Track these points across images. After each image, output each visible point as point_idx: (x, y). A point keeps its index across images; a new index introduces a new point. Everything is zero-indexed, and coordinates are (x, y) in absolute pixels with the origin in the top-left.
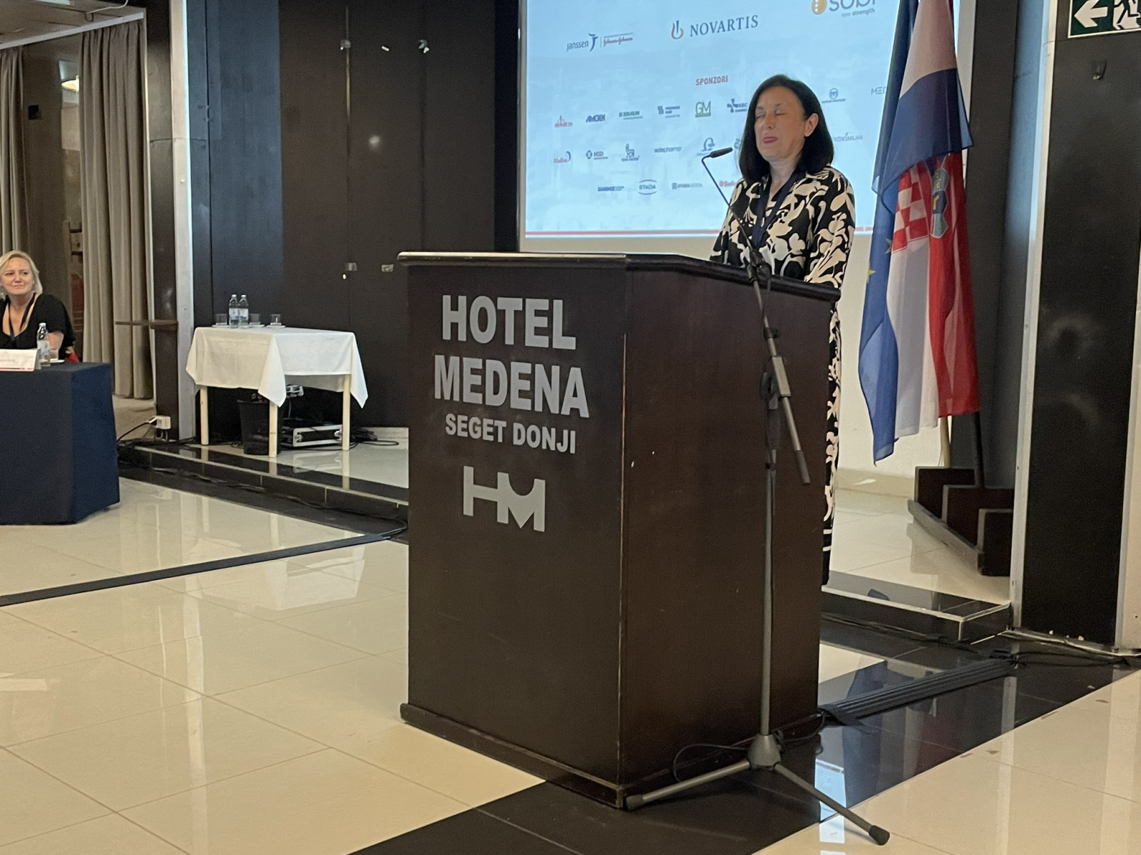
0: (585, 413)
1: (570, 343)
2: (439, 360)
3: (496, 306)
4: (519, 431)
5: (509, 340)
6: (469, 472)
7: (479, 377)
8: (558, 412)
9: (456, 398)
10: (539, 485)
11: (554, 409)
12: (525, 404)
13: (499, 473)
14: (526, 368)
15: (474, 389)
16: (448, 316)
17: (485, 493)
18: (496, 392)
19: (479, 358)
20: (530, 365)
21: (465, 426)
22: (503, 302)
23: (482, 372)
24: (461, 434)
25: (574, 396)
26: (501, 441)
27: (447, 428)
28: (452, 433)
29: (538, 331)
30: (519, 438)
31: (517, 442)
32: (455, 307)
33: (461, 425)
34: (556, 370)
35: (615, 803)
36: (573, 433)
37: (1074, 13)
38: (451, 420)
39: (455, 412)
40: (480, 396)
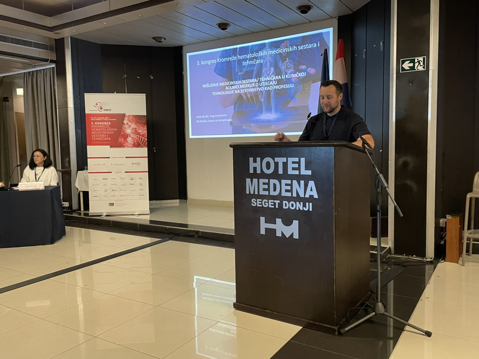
0: (316, 196)
1: (309, 173)
2: (248, 180)
3: (274, 160)
4: (286, 204)
5: (281, 172)
6: (262, 219)
7: (267, 186)
8: (304, 197)
9: (256, 193)
10: (296, 223)
11: (302, 195)
12: (289, 194)
13: (277, 219)
14: (289, 182)
15: (264, 190)
16: (252, 165)
17: (271, 226)
18: (275, 190)
19: (267, 179)
20: (290, 181)
21: (261, 203)
22: (277, 159)
23: (268, 184)
24: (258, 205)
25: (311, 191)
26: (277, 207)
27: (252, 204)
28: (255, 205)
29: (294, 169)
30: (286, 206)
31: (284, 207)
32: (255, 161)
33: (258, 203)
34: (302, 182)
35: (335, 333)
36: (311, 204)
37: (402, 65)
38: (254, 201)
39: (256, 198)
40: (267, 192)
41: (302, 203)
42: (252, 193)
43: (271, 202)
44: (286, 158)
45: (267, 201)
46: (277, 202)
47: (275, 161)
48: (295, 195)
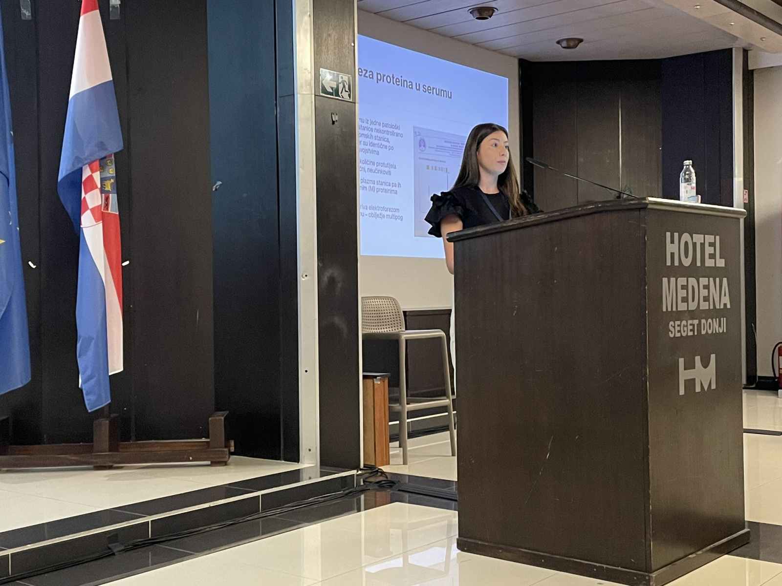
0: (729, 306)
1: (721, 263)
2: (665, 280)
3: (692, 238)
4: (704, 324)
5: (699, 264)
6: (681, 361)
7: (685, 291)
9: (674, 309)
10: (713, 358)
11: (718, 307)
12: (707, 305)
13: (696, 357)
14: (706, 281)
15: (683, 300)
16: (671, 248)
17: (690, 374)
18: (693, 301)
19: (685, 277)
20: (707, 279)
21: (679, 328)
22: (695, 237)
23: (687, 287)
24: (678, 335)
25: (724, 296)
26: (696, 334)
27: (670, 333)
28: (672, 336)
29: (710, 256)
30: (704, 329)
31: (703, 332)
32: (672, 242)
33: (677, 328)
34: (718, 280)
36: (725, 319)
37: (322, 81)
38: (672, 325)
39: (674, 320)
40: (686, 303)
41: (717, 319)
42: (669, 309)
43: (691, 325)
44: (703, 236)
45: (686, 324)
46: (696, 322)
47: (694, 241)
48: (712, 307)
